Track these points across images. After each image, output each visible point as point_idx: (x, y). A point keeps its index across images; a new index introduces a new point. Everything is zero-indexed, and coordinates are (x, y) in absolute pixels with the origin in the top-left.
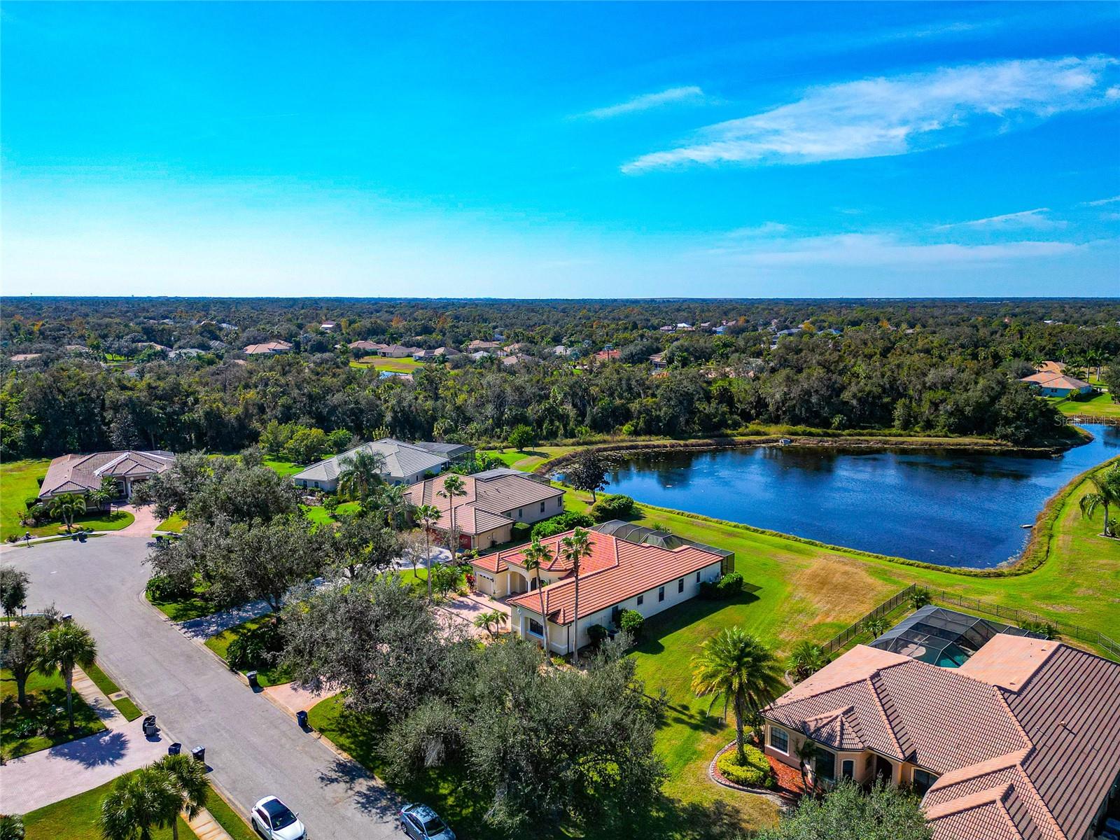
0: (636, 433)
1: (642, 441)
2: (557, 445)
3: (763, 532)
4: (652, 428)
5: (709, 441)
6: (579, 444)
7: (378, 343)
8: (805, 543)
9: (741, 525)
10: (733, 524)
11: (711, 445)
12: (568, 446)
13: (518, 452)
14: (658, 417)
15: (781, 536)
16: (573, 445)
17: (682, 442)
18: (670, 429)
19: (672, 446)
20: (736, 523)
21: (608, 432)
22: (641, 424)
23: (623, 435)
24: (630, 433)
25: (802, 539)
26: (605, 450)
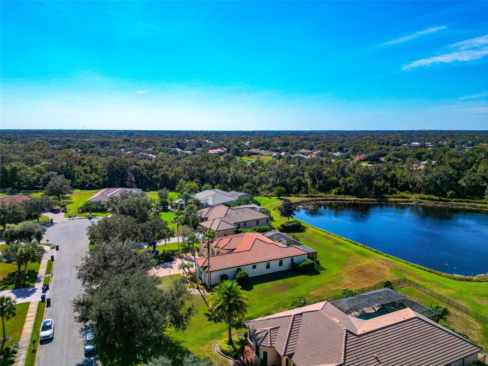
0: (339, 193)
1: (339, 197)
2: (298, 197)
3: (357, 244)
4: (348, 192)
5: (374, 199)
6: (308, 197)
7: (261, 150)
8: (374, 252)
9: (348, 240)
10: (345, 239)
11: (375, 201)
12: (303, 197)
13: (277, 199)
14: (351, 186)
15: (364, 247)
16: (305, 197)
17: (360, 199)
18: (357, 192)
19: (354, 201)
20: (346, 239)
21: (325, 192)
22: (343, 190)
23: (332, 195)
24: (335, 194)
25: (374, 250)
26: (320, 200)
